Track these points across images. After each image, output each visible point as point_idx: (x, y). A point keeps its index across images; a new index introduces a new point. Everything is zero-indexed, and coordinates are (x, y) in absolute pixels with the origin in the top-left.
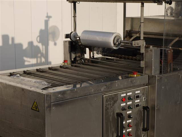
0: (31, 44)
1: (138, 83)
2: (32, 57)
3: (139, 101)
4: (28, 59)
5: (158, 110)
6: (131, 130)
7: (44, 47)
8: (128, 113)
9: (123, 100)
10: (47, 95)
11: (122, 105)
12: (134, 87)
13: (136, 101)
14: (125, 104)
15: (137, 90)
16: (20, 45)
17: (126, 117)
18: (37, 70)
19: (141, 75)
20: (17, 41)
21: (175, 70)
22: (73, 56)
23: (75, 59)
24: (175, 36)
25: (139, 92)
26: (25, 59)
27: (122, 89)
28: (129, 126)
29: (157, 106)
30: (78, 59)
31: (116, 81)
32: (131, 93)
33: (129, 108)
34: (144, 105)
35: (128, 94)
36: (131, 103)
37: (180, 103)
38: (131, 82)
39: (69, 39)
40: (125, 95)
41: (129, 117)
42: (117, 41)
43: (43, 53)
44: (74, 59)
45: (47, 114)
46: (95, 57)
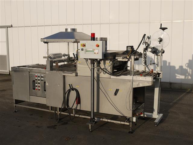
0: (181, 67)
2: (182, 74)
4: (179, 76)
7: (191, 70)
8: (38, 82)
9: (36, 76)
12: (41, 73)
13: (42, 79)
14: (37, 78)
15: (42, 75)
16: (174, 67)
20: (172, 64)
26: (177, 75)
28: (39, 87)
32: (39, 75)
33: (39, 80)
43: (190, 73)
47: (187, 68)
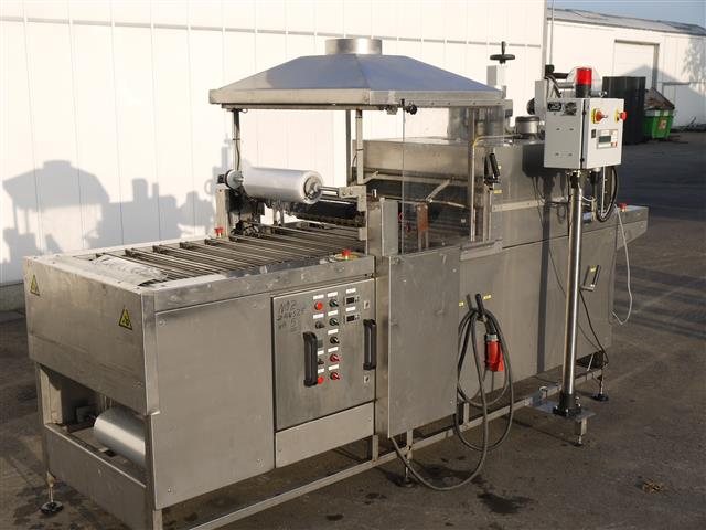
0: (193, 196)
1: (352, 271)
3: (354, 308)
4: (189, 229)
5: (395, 326)
6: (337, 367)
8: (330, 332)
9: (318, 307)
10: (146, 297)
11: (315, 317)
12: (343, 280)
13: (348, 310)
14: (322, 315)
15: (351, 287)
16: (172, 200)
17: (326, 342)
18: (155, 249)
19: (359, 257)
20: (163, 192)
21: (433, 245)
22: (236, 219)
23: (240, 225)
24: (443, 177)
25: (354, 290)
27: (314, 285)
28: (333, 359)
29: (393, 318)
30: (246, 225)
31: (302, 269)
32: (335, 294)
33: (333, 323)
34: (367, 318)
35: (329, 295)
36: (336, 312)
37: (444, 314)
38: (336, 270)
39: (224, 186)
40: (322, 296)
41: (333, 341)
42: (312, 188)
44: (237, 225)
45: (146, 333)
46: (286, 221)
47: (209, 198)
